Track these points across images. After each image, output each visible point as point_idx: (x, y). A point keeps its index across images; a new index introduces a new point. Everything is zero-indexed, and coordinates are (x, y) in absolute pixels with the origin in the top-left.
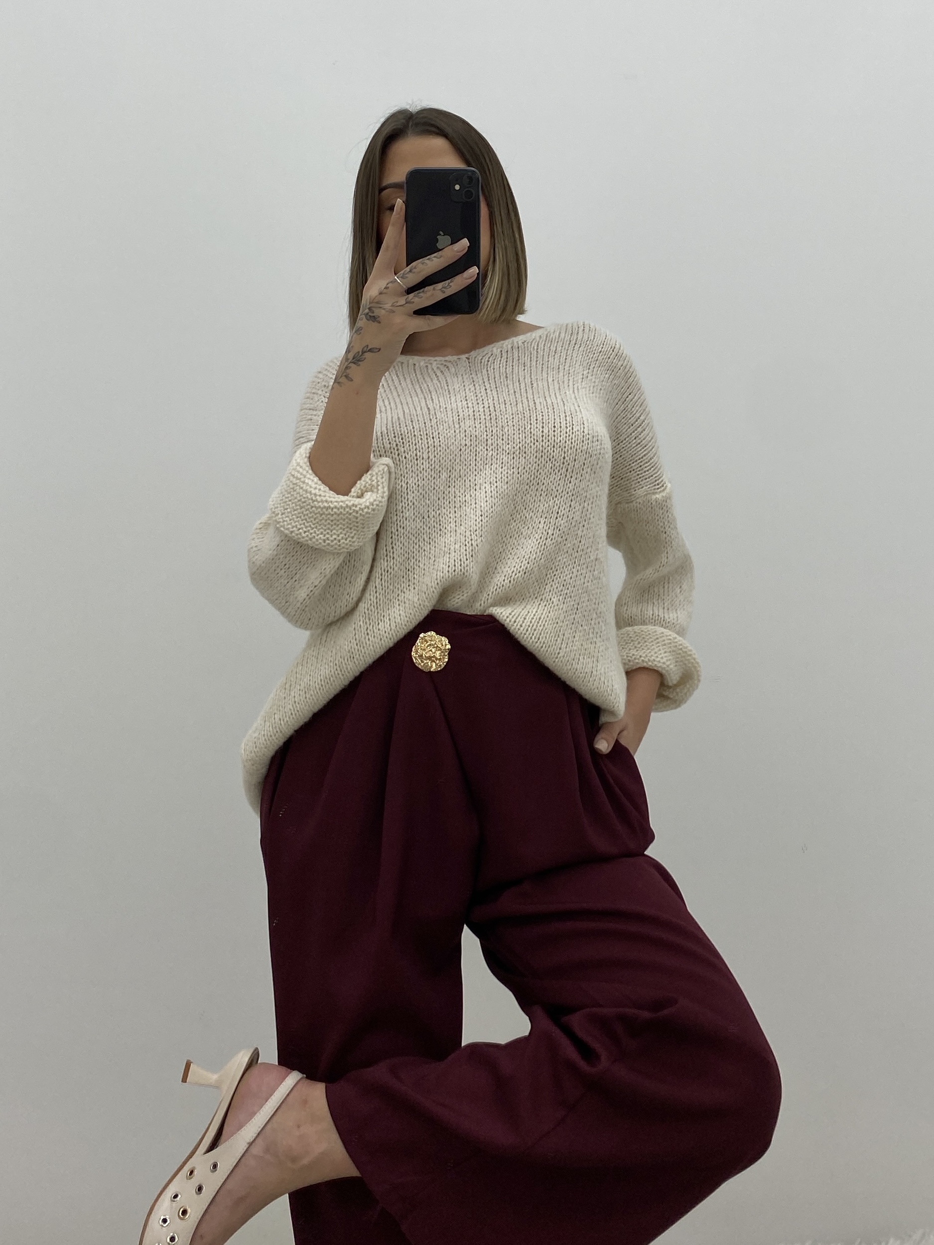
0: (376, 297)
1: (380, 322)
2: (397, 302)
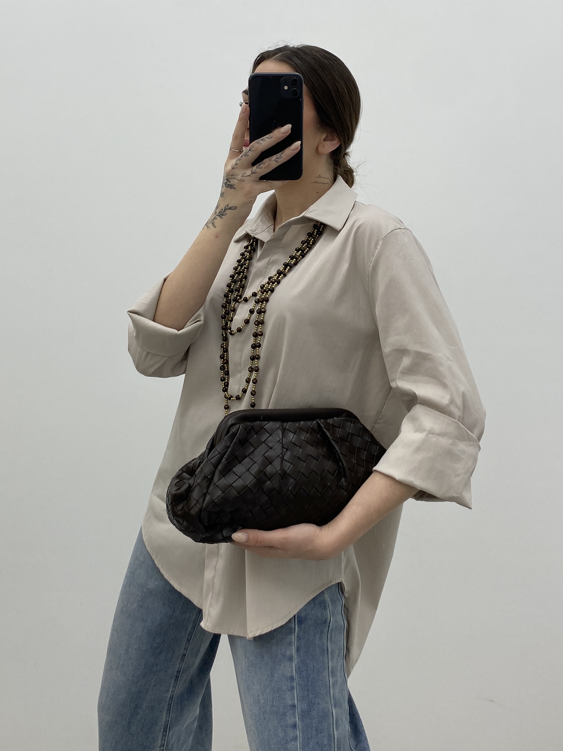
0: (230, 171)
1: (235, 189)
2: (245, 173)
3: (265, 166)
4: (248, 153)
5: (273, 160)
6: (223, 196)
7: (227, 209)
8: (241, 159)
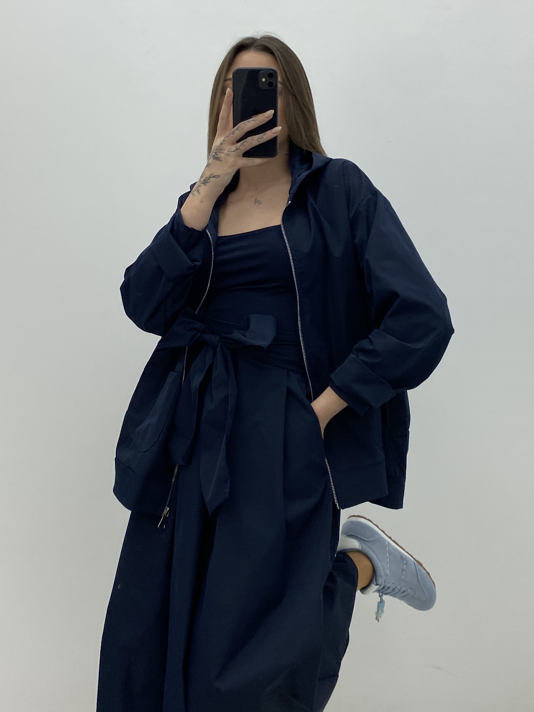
3: (248, 143)
4: (236, 132)
5: (255, 139)
6: (209, 167)
7: (210, 178)
8: (228, 136)
